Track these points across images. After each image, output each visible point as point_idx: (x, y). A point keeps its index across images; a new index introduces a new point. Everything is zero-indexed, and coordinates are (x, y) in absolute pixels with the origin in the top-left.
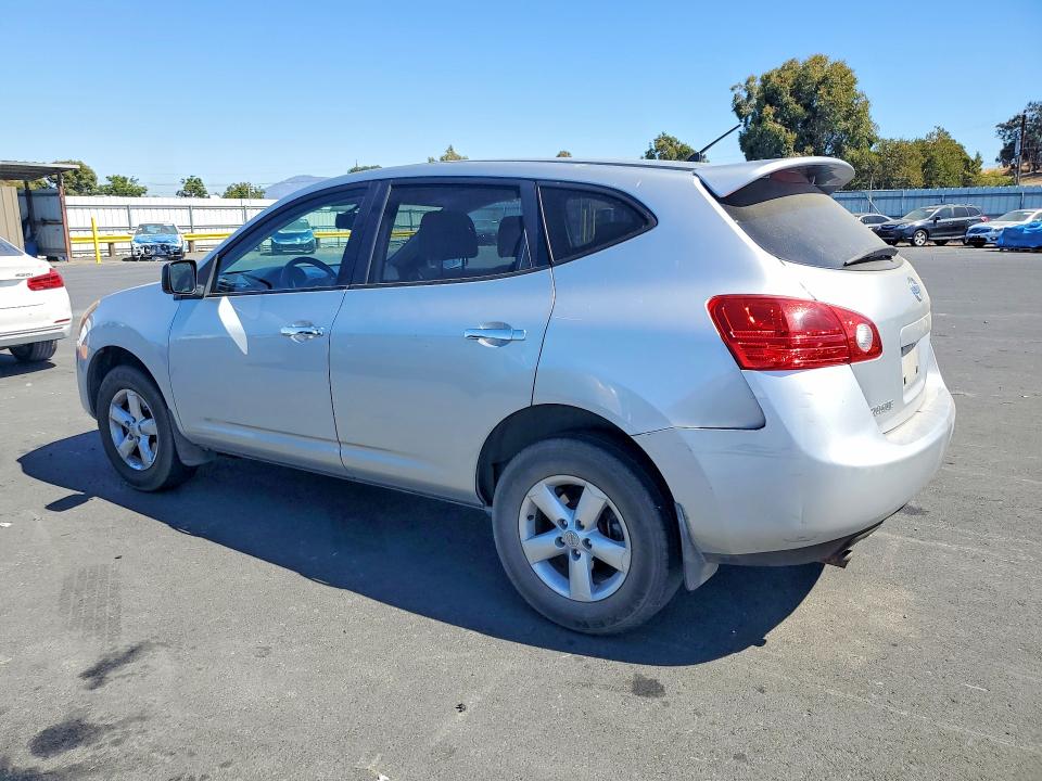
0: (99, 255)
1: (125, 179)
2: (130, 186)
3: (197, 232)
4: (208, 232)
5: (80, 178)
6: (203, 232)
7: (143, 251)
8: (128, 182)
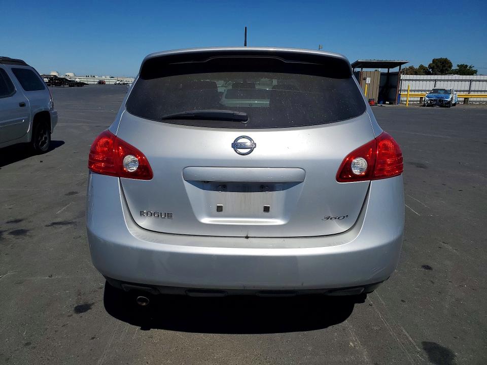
0: (408, 102)
1: (467, 66)
2: (469, 69)
3: (472, 93)
4: (479, 94)
5: (444, 66)
6: (476, 94)
7: (429, 102)
8: (468, 68)
